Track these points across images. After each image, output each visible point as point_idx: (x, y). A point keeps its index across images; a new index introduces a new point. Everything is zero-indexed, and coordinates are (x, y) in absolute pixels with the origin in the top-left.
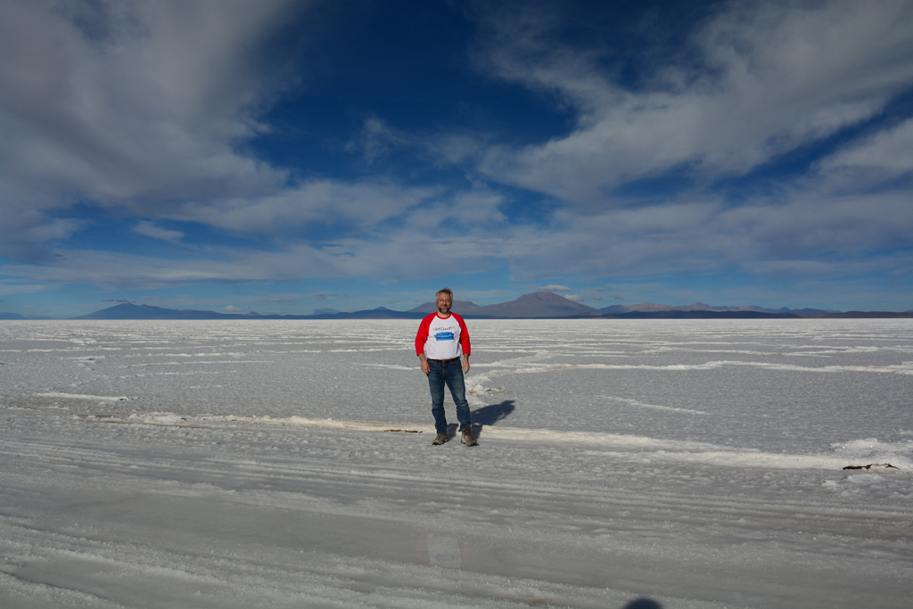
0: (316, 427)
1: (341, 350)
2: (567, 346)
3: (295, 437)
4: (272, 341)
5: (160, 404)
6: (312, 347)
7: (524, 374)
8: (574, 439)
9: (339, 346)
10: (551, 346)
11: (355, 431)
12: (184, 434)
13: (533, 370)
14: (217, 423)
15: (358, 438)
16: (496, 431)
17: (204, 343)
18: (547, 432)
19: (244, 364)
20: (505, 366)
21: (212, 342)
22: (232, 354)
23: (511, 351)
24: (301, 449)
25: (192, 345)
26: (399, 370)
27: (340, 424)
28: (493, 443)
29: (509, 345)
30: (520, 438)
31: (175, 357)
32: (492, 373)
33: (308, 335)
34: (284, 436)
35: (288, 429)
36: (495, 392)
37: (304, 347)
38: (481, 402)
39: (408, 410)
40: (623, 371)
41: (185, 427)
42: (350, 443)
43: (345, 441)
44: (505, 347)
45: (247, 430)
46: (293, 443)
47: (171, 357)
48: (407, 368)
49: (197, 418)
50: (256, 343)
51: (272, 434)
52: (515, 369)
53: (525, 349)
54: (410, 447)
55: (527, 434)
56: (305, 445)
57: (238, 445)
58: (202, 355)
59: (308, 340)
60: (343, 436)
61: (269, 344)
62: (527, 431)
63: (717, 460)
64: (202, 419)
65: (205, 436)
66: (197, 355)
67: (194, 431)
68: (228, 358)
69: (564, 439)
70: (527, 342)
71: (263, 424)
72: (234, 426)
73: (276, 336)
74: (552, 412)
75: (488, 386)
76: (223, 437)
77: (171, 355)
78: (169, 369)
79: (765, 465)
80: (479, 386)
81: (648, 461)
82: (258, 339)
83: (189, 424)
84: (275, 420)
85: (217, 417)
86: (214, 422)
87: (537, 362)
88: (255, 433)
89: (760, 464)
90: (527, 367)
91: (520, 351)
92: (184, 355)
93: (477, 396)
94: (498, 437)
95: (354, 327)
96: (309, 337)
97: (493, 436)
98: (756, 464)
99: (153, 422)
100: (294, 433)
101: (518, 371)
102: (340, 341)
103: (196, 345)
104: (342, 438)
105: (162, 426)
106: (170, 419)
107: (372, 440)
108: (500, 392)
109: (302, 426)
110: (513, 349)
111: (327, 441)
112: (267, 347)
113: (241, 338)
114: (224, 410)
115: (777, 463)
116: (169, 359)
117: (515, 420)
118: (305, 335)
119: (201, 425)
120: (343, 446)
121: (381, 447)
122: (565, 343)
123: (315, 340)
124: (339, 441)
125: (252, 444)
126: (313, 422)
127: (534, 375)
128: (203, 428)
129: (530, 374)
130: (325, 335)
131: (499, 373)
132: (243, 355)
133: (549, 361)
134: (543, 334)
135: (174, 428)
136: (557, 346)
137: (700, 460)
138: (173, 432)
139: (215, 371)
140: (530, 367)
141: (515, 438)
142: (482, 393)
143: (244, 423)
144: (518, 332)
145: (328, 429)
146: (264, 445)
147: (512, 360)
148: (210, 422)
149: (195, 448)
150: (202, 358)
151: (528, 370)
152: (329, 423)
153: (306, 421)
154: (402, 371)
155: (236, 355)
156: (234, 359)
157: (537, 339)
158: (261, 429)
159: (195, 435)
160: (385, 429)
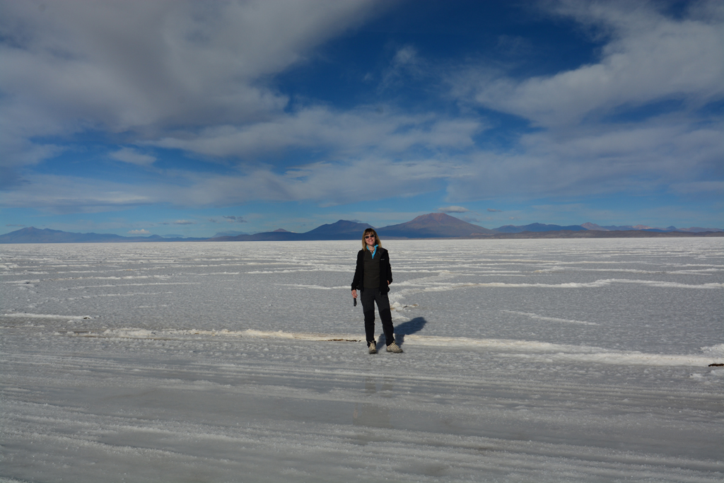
0: (270, 338)
1: (258, 272)
2: (466, 266)
3: (256, 346)
4: (187, 264)
5: (122, 322)
6: (228, 269)
7: (433, 292)
8: (488, 345)
9: (253, 268)
10: (451, 266)
11: (304, 341)
12: (161, 345)
13: (440, 288)
14: (183, 335)
15: (309, 346)
16: (423, 340)
17: (123, 266)
18: (466, 339)
19: (175, 286)
20: (413, 285)
21: (130, 266)
22: (158, 276)
23: (415, 271)
24: (265, 355)
25: (114, 268)
26: (319, 290)
27: (290, 336)
28: (422, 349)
29: (412, 265)
30: (443, 345)
31: (106, 280)
32: (405, 291)
33: (218, 258)
34: (246, 345)
35: (247, 340)
36: (411, 308)
37: (223, 269)
38: (402, 317)
39: (341, 324)
40: (521, 289)
41: (159, 340)
42: (304, 350)
43: (299, 349)
44: (409, 267)
45: (212, 341)
46: (256, 350)
47: (102, 280)
48: (325, 288)
49: (163, 332)
50: (172, 266)
51: (235, 344)
52: (424, 288)
53: (428, 269)
54: (355, 352)
55: (449, 342)
56: (266, 352)
57: (212, 353)
58: (130, 277)
59: (220, 262)
60: (295, 345)
61: (186, 266)
62: (449, 339)
63: (607, 360)
64: (169, 333)
65: (180, 346)
66: (125, 278)
67: (167, 343)
68: (156, 280)
69: (480, 345)
70: (428, 263)
71: (223, 336)
72: (200, 338)
73: (189, 259)
74: (465, 324)
75: (404, 303)
76: (196, 348)
77: (100, 278)
78: (108, 290)
79: (645, 363)
80: (396, 303)
81: (551, 361)
82: (172, 262)
83: (159, 337)
84: (232, 333)
85: (181, 331)
86: (180, 335)
87: (441, 281)
88: (221, 344)
89: (641, 362)
90: (434, 286)
91: (424, 271)
92: (113, 278)
93: (397, 311)
94: (425, 344)
95: (258, 249)
96: (221, 259)
97: (421, 344)
98: (637, 363)
99: (127, 336)
100: (253, 343)
101: (427, 290)
102: (251, 264)
103: (117, 268)
104: (296, 347)
105: (138, 339)
106: (142, 333)
107: (321, 348)
108: (416, 308)
109: (257, 337)
110: (417, 270)
111: (284, 349)
112: (186, 269)
113: (157, 262)
114: (182, 326)
115: (655, 361)
116: (100, 282)
117: (435, 330)
118: (215, 258)
119: (170, 338)
120: (300, 352)
121: (331, 352)
122: (464, 263)
123: (227, 262)
124: (293, 348)
125: (223, 352)
126: (266, 334)
127: (442, 293)
128: (175, 340)
129: (438, 292)
130: (234, 257)
131: (410, 292)
132: (168, 277)
133: (454, 281)
134: (440, 254)
135: (149, 341)
136: (457, 266)
137: (592, 360)
138: (149, 343)
139: (151, 292)
140: (438, 286)
141: (439, 345)
142: (400, 309)
143: (207, 336)
144: (417, 253)
145: (281, 339)
146: (233, 353)
147: (418, 280)
148: (176, 335)
149: (178, 356)
150: (132, 281)
151: (436, 289)
152: (280, 334)
153: (260, 334)
154: (322, 290)
155: (162, 277)
156: (161, 281)
157: (436, 259)
158: (224, 340)
159: (171, 346)
160: (329, 339)
